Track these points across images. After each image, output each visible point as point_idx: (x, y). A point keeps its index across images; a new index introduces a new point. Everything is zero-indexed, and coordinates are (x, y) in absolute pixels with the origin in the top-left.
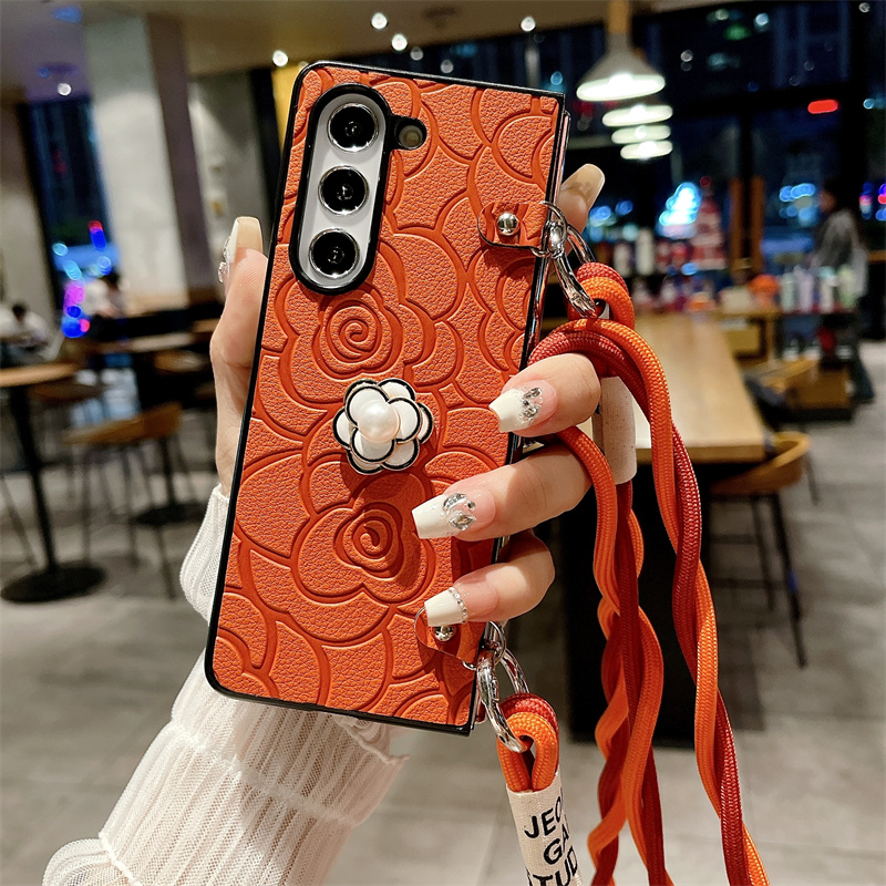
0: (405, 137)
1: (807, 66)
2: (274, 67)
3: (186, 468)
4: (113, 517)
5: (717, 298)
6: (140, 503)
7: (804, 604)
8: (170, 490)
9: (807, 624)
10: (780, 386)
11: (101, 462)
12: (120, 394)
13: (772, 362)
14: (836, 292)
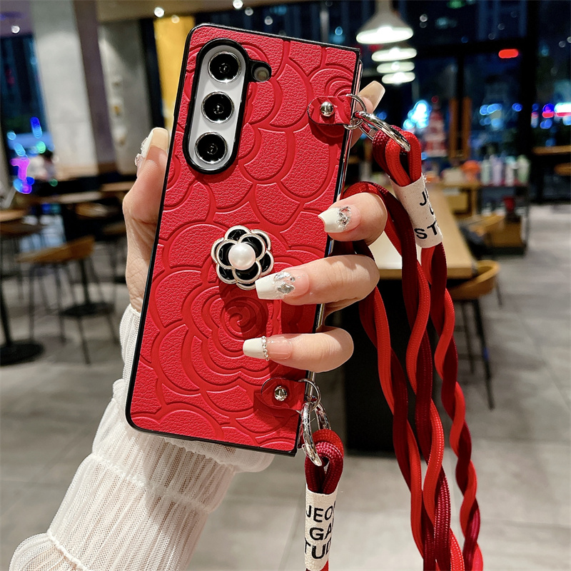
0: (258, 75)
1: (500, 27)
2: (155, 18)
3: (97, 280)
4: (48, 311)
5: (440, 175)
6: (67, 302)
7: (493, 369)
8: (86, 294)
9: (495, 382)
10: (481, 232)
11: (41, 275)
12: (53, 231)
13: (475, 217)
14: (516, 172)
